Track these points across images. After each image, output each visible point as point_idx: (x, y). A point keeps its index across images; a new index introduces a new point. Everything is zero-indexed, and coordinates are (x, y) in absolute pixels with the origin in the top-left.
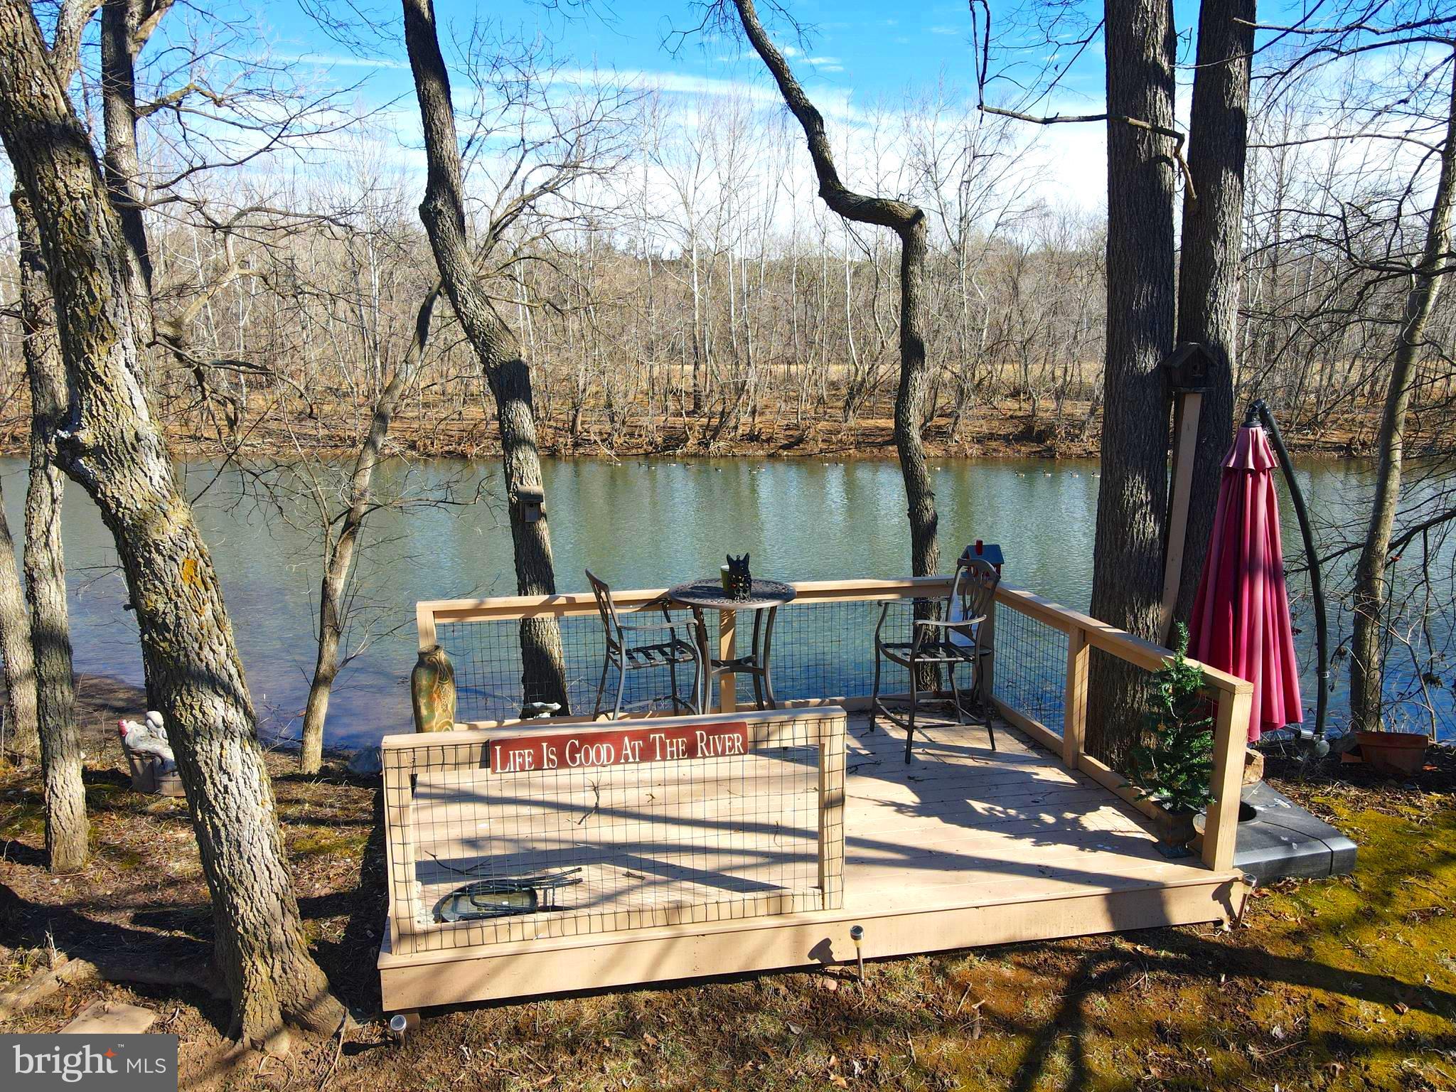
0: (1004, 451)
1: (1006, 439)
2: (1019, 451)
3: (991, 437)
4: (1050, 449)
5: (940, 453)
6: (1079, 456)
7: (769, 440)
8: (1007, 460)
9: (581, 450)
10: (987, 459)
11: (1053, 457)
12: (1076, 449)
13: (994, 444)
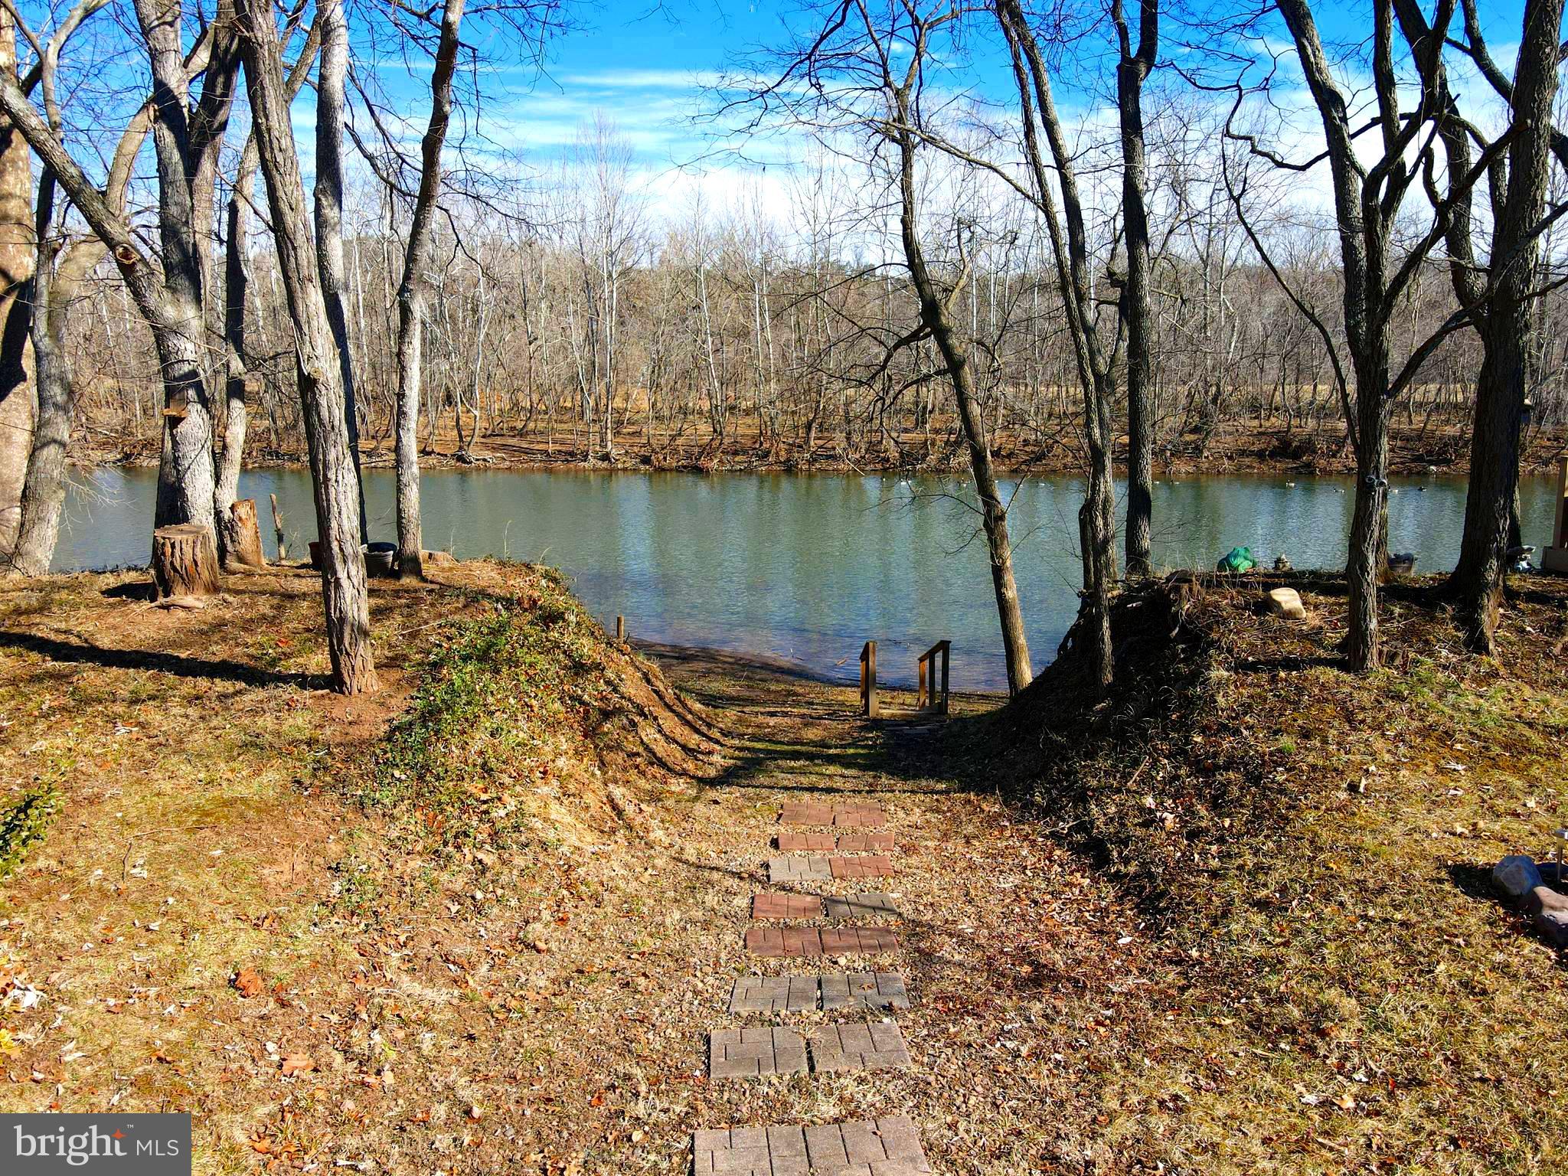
0: (1257, 467)
1: (1260, 455)
2: (1274, 468)
3: (1243, 453)
4: (1308, 465)
5: (1191, 469)
6: (1339, 473)
7: (1009, 456)
8: (1261, 476)
9: (818, 466)
10: (1238, 475)
11: (1312, 473)
12: (1336, 465)
13: (1247, 461)
